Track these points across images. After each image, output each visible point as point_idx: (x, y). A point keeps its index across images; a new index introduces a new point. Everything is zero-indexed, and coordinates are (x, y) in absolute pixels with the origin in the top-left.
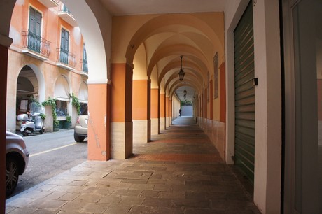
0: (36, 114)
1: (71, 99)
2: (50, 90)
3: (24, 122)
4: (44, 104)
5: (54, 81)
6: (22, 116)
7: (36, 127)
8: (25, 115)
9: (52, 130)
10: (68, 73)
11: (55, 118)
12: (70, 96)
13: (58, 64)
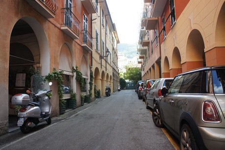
0: (40, 93)
1: (75, 74)
2: (54, 60)
3: (24, 106)
4: (49, 78)
5: (58, 49)
6: (20, 98)
7: (41, 114)
8: (24, 95)
9: (58, 112)
10: (72, 42)
11: (61, 97)
12: (73, 70)
13: (62, 28)
